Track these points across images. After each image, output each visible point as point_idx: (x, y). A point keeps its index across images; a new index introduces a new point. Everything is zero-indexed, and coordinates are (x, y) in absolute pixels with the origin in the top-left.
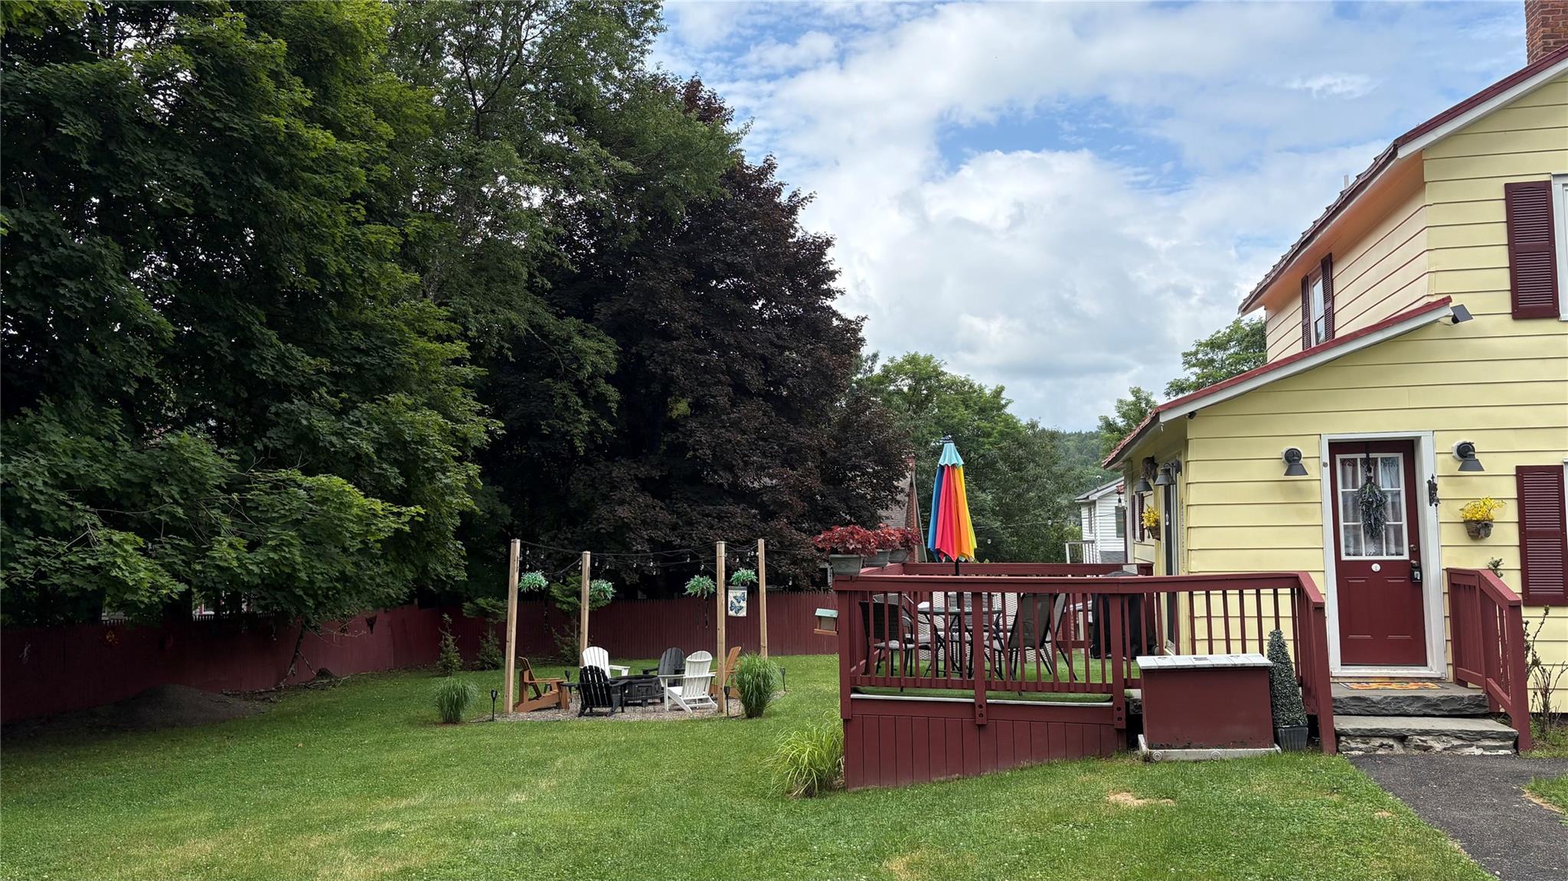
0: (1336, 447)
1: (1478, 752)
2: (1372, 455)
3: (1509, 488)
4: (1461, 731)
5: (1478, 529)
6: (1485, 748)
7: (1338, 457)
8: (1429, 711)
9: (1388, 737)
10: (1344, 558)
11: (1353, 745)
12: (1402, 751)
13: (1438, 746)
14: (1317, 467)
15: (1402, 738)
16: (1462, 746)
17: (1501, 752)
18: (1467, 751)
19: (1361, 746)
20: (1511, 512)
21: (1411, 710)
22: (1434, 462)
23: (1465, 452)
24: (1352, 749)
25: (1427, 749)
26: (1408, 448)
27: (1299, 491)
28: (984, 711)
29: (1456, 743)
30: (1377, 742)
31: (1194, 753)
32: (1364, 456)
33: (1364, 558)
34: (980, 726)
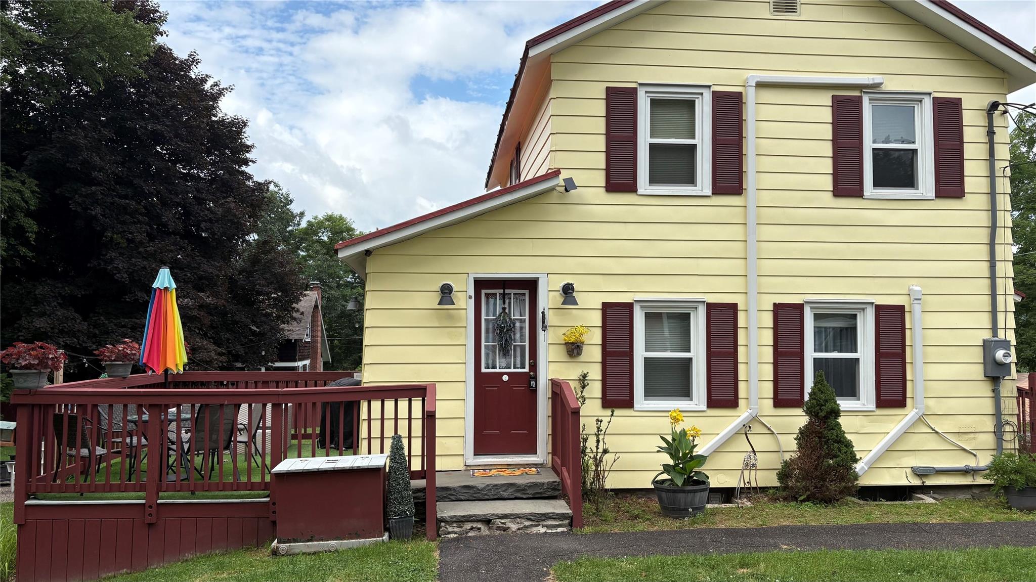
0: (480, 284)
1: (543, 530)
2: (507, 291)
3: (596, 319)
4: (531, 514)
5: (574, 349)
6: (548, 527)
7: (483, 292)
8: (519, 495)
9: (478, 521)
10: (484, 370)
11: (450, 529)
12: (487, 532)
13: (514, 527)
14: (464, 301)
15: (487, 521)
16: (531, 526)
17: (559, 530)
18: (535, 530)
19: (456, 530)
20: (596, 337)
21: (505, 494)
22: (548, 298)
23: (568, 290)
24: (449, 533)
25: (505, 529)
26: (531, 285)
27: (451, 317)
28: (153, 511)
29: (527, 523)
30: (468, 526)
31: (314, 545)
32: (501, 291)
33: (498, 370)
34: (150, 525)
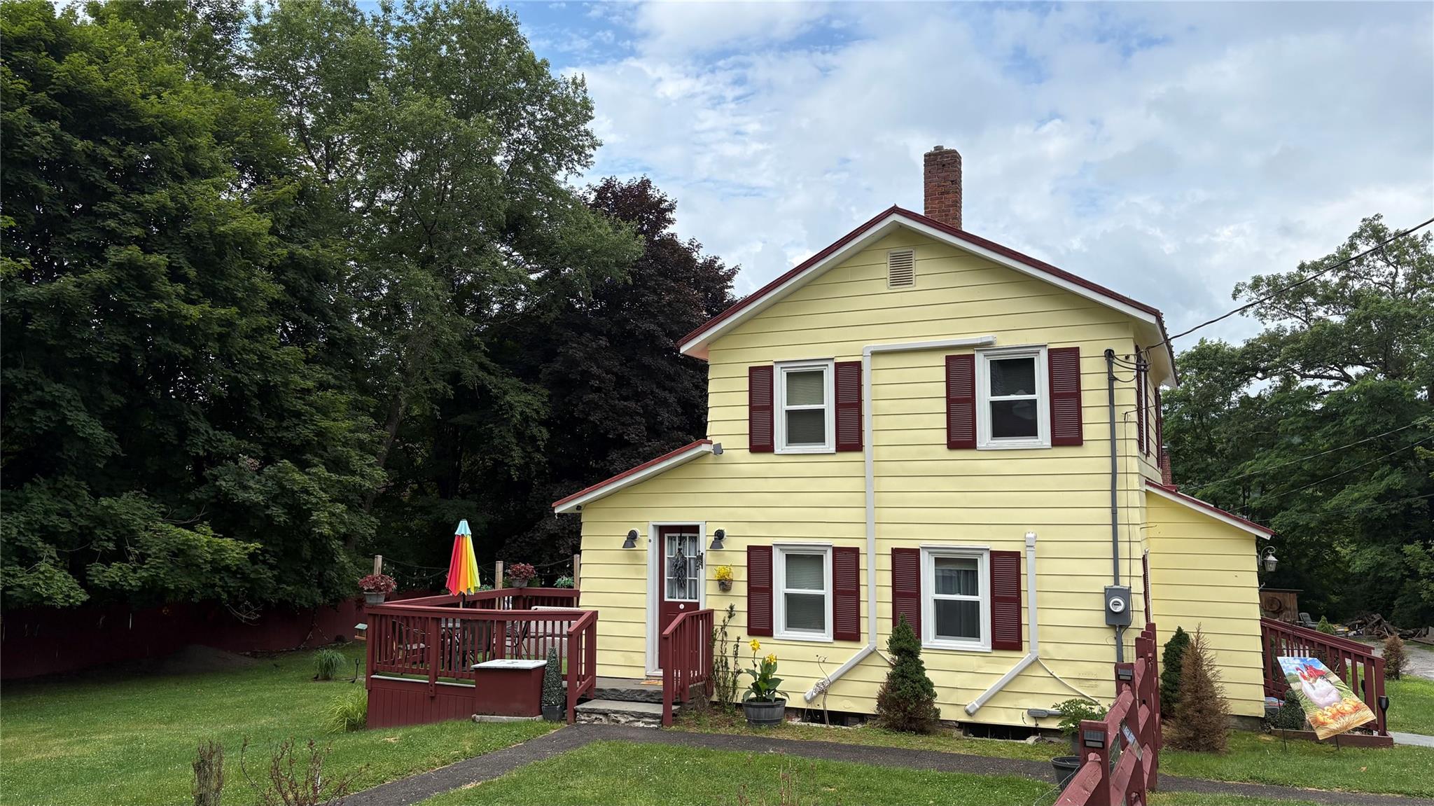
0: (663, 530)
1: (641, 725)
2: (683, 535)
3: (743, 559)
4: (634, 712)
5: (725, 585)
6: (646, 723)
7: (666, 536)
8: (648, 699)
9: (600, 714)
10: (666, 599)
11: (583, 718)
12: (607, 723)
13: (623, 720)
14: (648, 545)
15: (605, 714)
16: (634, 721)
17: (652, 726)
18: (636, 724)
19: (587, 718)
20: (744, 575)
21: (639, 698)
22: (705, 540)
23: (720, 535)
24: (582, 720)
25: (618, 722)
26: (695, 529)
27: (637, 557)
28: (433, 688)
29: (631, 719)
30: (594, 716)
32: (679, 535)
33: (677, 600)
34: (432, 698)
